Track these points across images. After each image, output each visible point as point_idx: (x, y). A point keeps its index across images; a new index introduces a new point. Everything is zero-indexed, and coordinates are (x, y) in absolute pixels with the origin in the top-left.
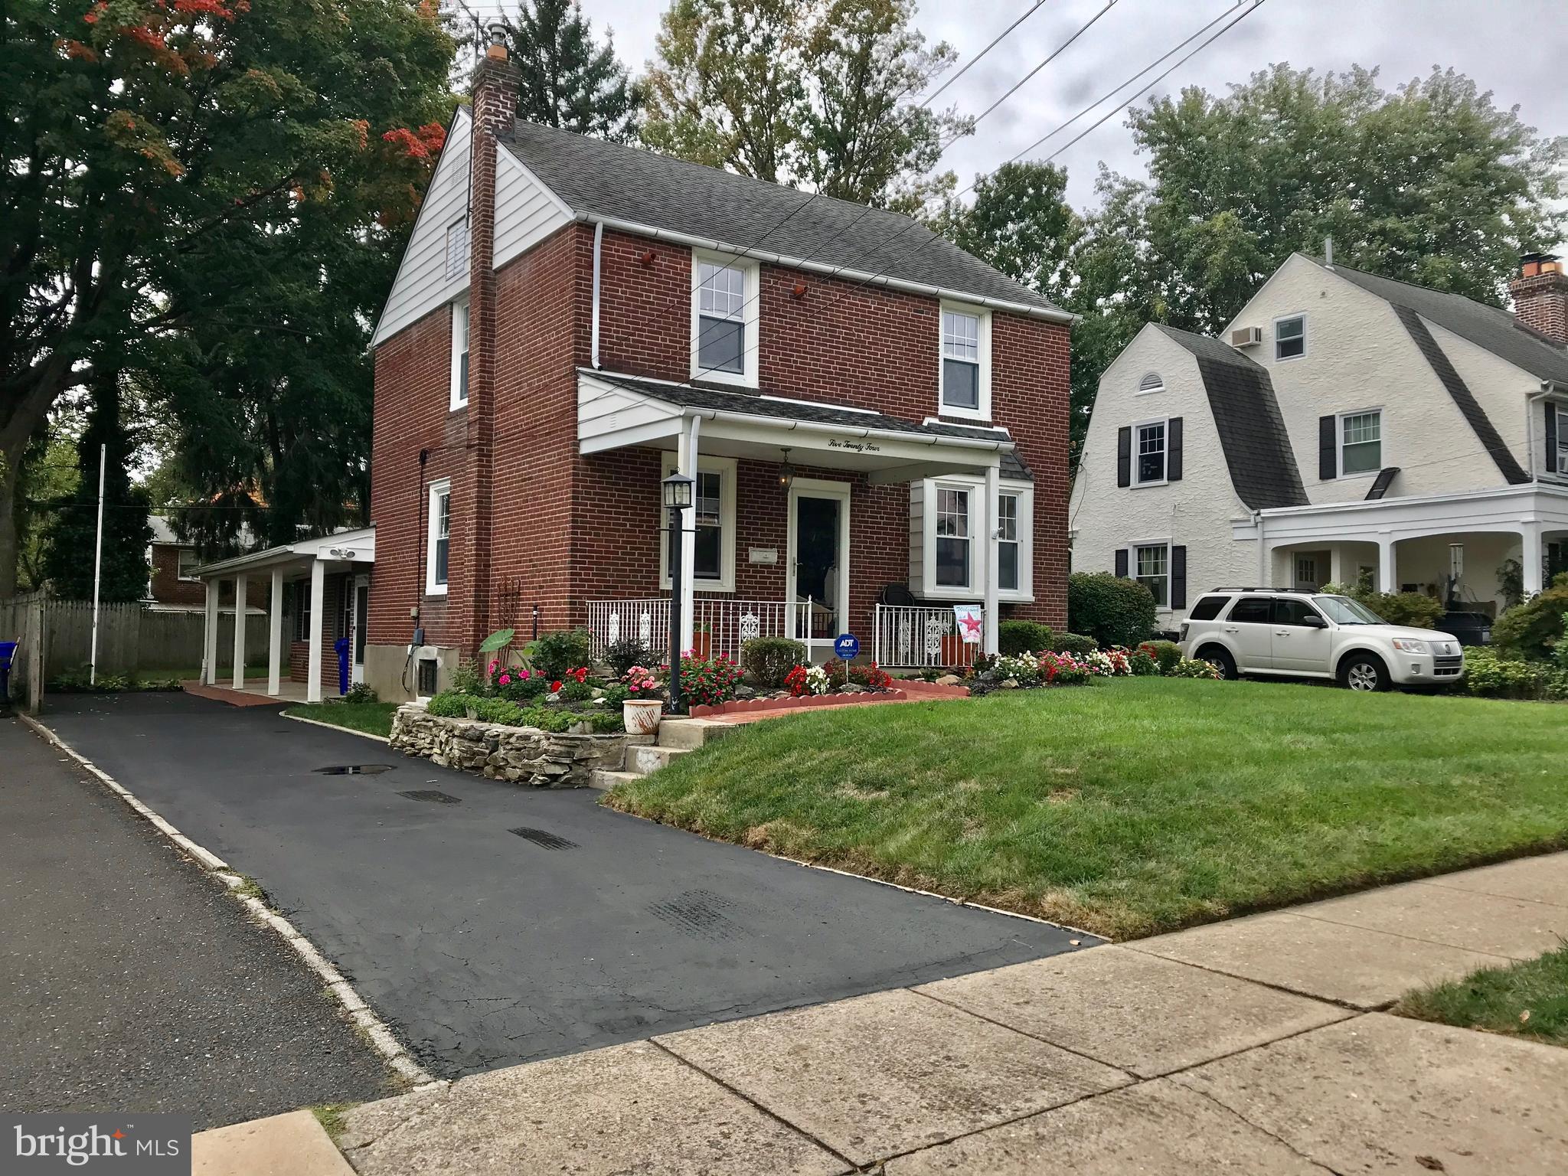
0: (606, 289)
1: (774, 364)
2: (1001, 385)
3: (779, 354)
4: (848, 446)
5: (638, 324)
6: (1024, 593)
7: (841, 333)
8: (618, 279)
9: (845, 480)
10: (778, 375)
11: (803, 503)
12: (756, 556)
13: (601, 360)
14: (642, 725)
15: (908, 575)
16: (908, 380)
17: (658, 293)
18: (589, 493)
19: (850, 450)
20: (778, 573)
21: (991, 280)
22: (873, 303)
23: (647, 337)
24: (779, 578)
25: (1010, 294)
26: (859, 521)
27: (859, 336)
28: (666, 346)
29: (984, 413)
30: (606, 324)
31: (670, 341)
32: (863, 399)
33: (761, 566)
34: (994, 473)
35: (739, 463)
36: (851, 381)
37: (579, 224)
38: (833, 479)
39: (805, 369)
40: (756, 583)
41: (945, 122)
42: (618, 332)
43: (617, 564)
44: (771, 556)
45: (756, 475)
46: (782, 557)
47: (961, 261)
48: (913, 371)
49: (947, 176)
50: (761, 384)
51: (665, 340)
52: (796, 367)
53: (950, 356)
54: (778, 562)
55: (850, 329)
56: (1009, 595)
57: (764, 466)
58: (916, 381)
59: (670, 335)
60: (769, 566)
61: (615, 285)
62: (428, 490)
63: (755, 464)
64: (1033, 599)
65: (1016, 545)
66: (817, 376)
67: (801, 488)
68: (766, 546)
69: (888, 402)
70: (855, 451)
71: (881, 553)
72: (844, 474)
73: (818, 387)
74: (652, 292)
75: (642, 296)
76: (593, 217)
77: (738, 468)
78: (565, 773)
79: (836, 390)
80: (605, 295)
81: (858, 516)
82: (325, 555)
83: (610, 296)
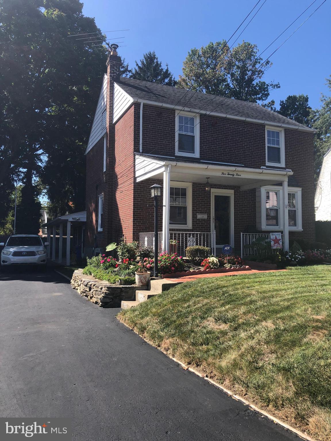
0: (145, 125)
1: (205, 149)
2: (288, 155)
3: (207, 146)
4: (229, 174)
5: (156, 137)
6: (299, 228)
7: (230, 138)
8: (149, 122)
9: (232, 189)
10: (207, 153)
11: (216, 197)
12: (199, 216)
13: (143, 150)
14: (142, 282)
15: (256, 222)
16: (255, 154)
17: (163, 126)
18: (139, 196)
19: (229, 176)
20: (207, 222)
21: (284, 120)
22: (241, 127)
23: (159, 141)
24: (208, 224)
25: (291, 124)
26: (237, 203)
27: (236, 139)
28: (166, 144)
29: (283, 164)
30: (145, 137)
31: (168, 142)
32: (238, 160)
33: (202, 220)
34: (286, 184)
35: (193, 184)
36: (234, 155)
37: (135, 103)
38: (227, 189)
39: (217, 151)
40: (200, 226)
41: (271, 85)
42: (149, 140)
43: (149, 220)
44: (205, 217)
45: (199, 188)
46: (209, 217)
47: (274, 115)
48: (256, 150)
49: (272, 101)
50: (200, 156)
51: (166, 142)
52: (213, 150)
53: (269, 145)
54: (207, 218)
55: (233, 137)
56: (294, 229)
57: (202, 185)
58: (257, 154)
59: (167, 140)
60: (204, 220)
61: (148, 124)
62: (99, 198)
63: (199, 184)
64: (302, 230)
65: (295, 211)
66: (221, 153)
67: (215, 192)
68: (203, 213)
69: (247, 161)
70: (232, 176)
71: (246, 215)
72: (231, 187)
73: (221, 157)
74: (161, 126)
75: (157, 127)
76: (140, 101)
77: (193, 186)
78: (110, 302)
79: (228, 158)
80: (145, 127)
81: (237, 202)
82: (71, 219)
83: (146, 127)
